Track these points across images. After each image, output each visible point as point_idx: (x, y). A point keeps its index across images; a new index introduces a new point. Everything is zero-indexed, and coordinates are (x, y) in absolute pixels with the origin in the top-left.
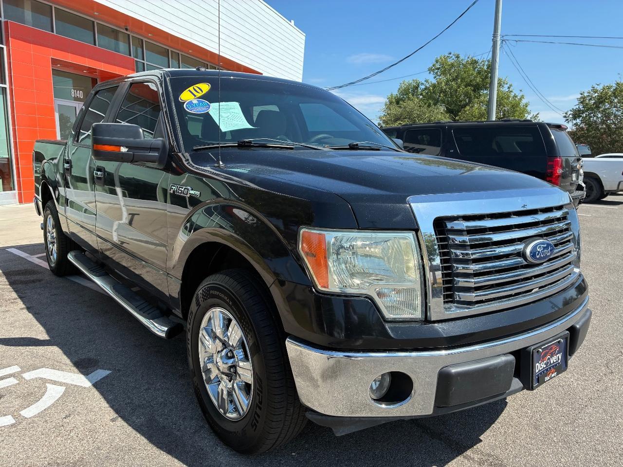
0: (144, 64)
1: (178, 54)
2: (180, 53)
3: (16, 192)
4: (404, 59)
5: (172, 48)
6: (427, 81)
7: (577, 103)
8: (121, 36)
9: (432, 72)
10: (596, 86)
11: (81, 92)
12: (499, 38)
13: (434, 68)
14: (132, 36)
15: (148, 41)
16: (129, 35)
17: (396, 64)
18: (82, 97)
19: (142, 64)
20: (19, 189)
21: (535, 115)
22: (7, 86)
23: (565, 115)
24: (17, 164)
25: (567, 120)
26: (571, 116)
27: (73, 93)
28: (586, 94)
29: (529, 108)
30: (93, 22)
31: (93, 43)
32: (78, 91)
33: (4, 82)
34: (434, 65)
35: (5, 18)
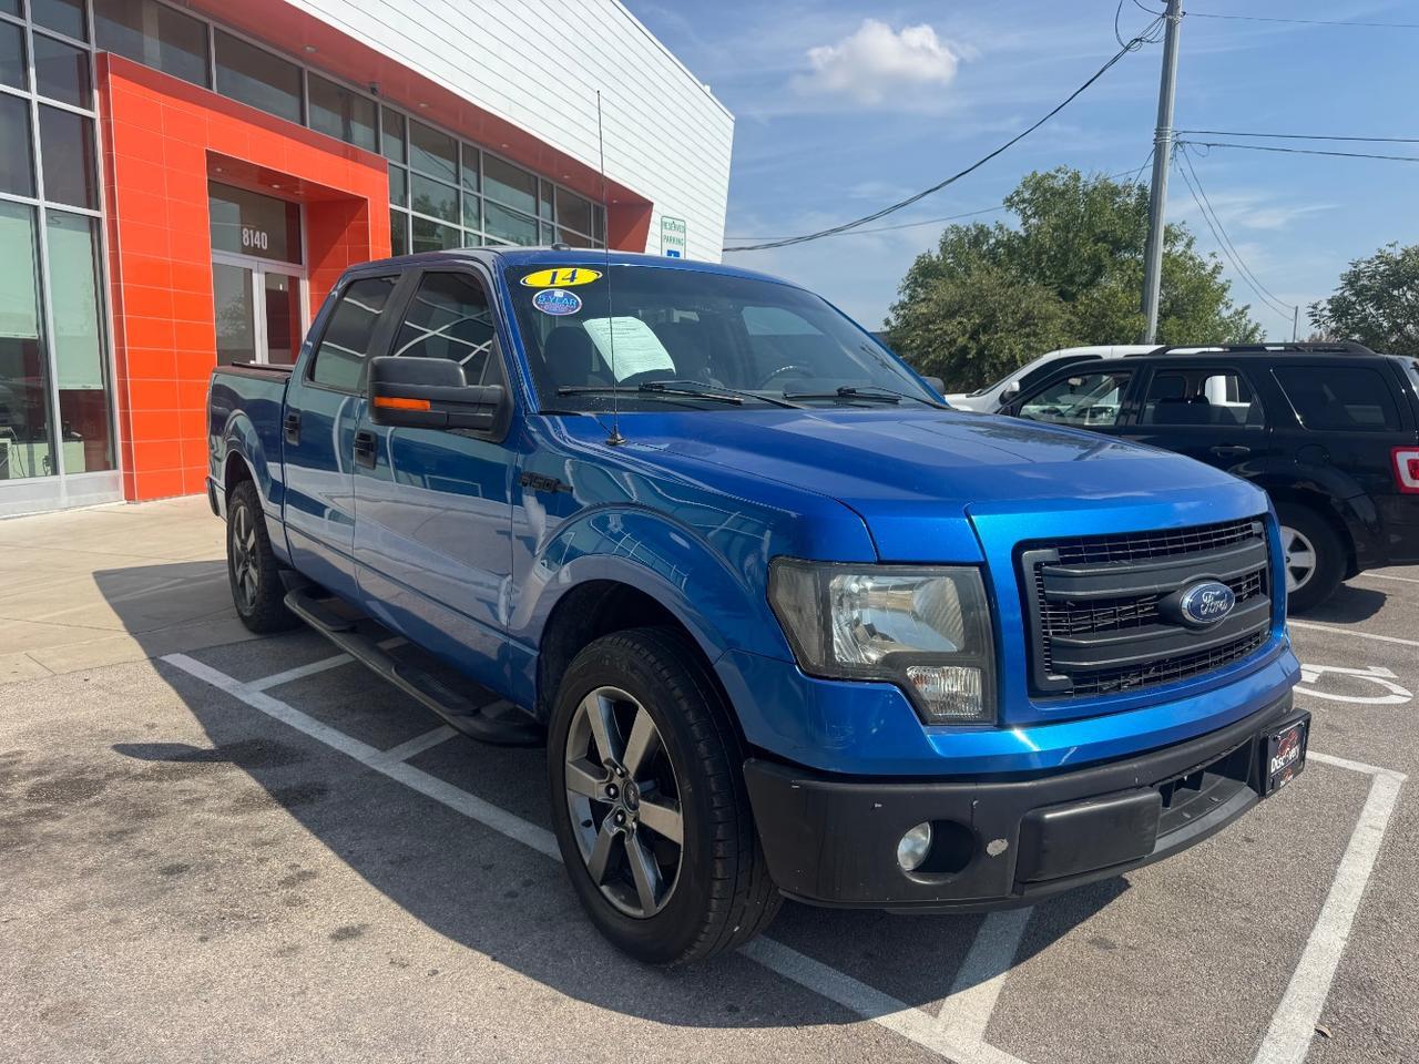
0: (405, 171)
1: (478, 151)
2: (482, 149)
3: (120, 472)
4: (954, 179)
5: (465, 137)
6: (1001, 228)
7: (1340, 283)
8: (358, 107)
9: (1013, 209)
10: (1389, 250)
11: (263, 234)
12: (1169, 139)
13: (1018, 198)
14: (383, 107)
15: (417, 119)
16: (376, 104)
17: (937, 188)
18: (265, 247)
19: (400, 173)
20: (128, 465)
21: (1240, 309)
22: (103, 214)
23: (1312, 310)
24: (124, 405)
25: (1316, 321)
26: (1326, 313)
27: (246, 236)
28: (1363, 266)
29: (1228, 295)
30: (301, 71)
31: (299, 120)
32: (258, 233)
33: (94, 206)
34: (1018, 193)
35: (97, 46)
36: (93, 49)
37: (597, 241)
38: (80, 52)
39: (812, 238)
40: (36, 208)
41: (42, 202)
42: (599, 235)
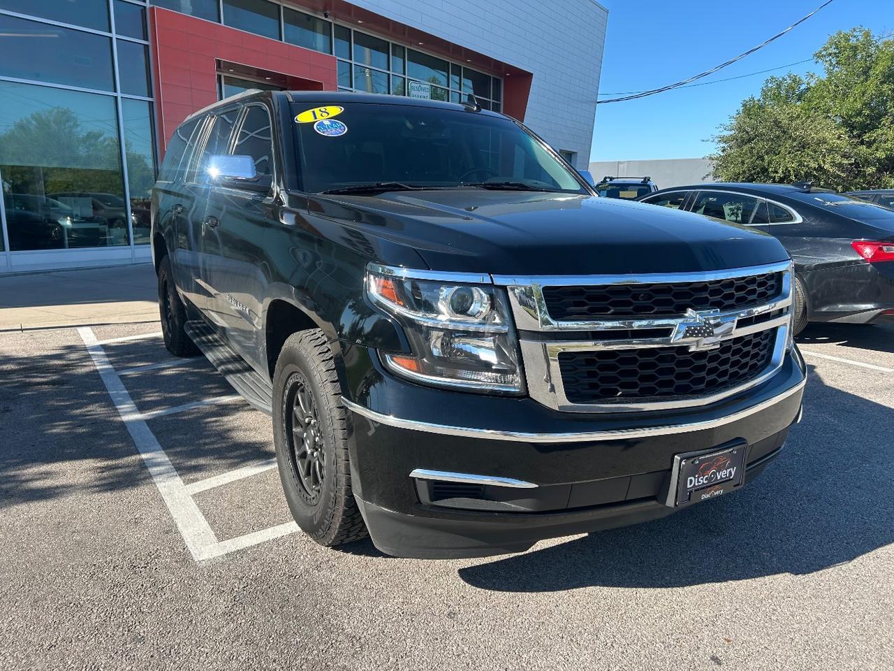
0: (351, 64)
1: (404, 48)
2: (407, 47)
5: (393, 39)
6: (811, 76)
8: (319, 26)
9: (821, 61)
13: (824, 53)
14: (335, 24)
15: (358, 30)
19: (349, 65)
22: (155, 100)
30: (278, 6)
31: (278, 38)
33: (151, 96)
34: (826, 49)
35: (150, 3)
36: (148, 5)
37: (496, 102)
38: (142, 8)
39: (660, 91)
40: (116, 98)
41: (119, 94)
42: (497, 97)
